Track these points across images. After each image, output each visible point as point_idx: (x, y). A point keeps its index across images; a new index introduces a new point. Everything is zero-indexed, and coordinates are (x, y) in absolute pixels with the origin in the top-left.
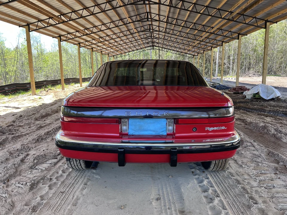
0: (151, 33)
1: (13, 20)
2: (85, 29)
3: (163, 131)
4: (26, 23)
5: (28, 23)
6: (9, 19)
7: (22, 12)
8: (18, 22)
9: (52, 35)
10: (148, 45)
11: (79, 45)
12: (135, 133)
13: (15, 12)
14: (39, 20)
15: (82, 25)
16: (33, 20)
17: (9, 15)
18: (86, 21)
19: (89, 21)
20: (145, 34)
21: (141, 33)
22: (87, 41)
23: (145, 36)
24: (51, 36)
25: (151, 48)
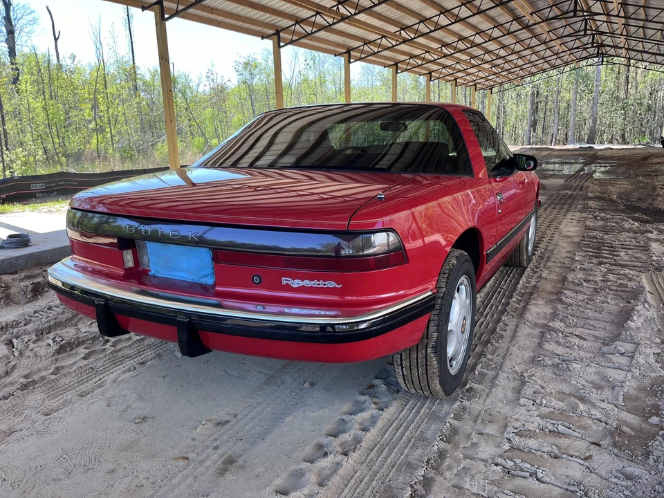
0: (586, 20)
1: (247, 25)
2: (402, 29)
3: (207, 276)
4: (273, 30)
5: (277, 30)
6: (240, 24)
7: (258, 6)
8: (259, 29)
9: (333, 50)
10: (585, 54)
11: (395, 66)
12: (157, 272)
13: (246, 8)
14: (296, 21)
15: (393, 20)
16: (286, 23)
17: (238, 15)
18: (398, 9)
19: (406, 8)
20: (568, 25)
21: (557, 24)
22: (413, 56)
23: (569, 30)
24: (330, 53)
25: (596, 60)
